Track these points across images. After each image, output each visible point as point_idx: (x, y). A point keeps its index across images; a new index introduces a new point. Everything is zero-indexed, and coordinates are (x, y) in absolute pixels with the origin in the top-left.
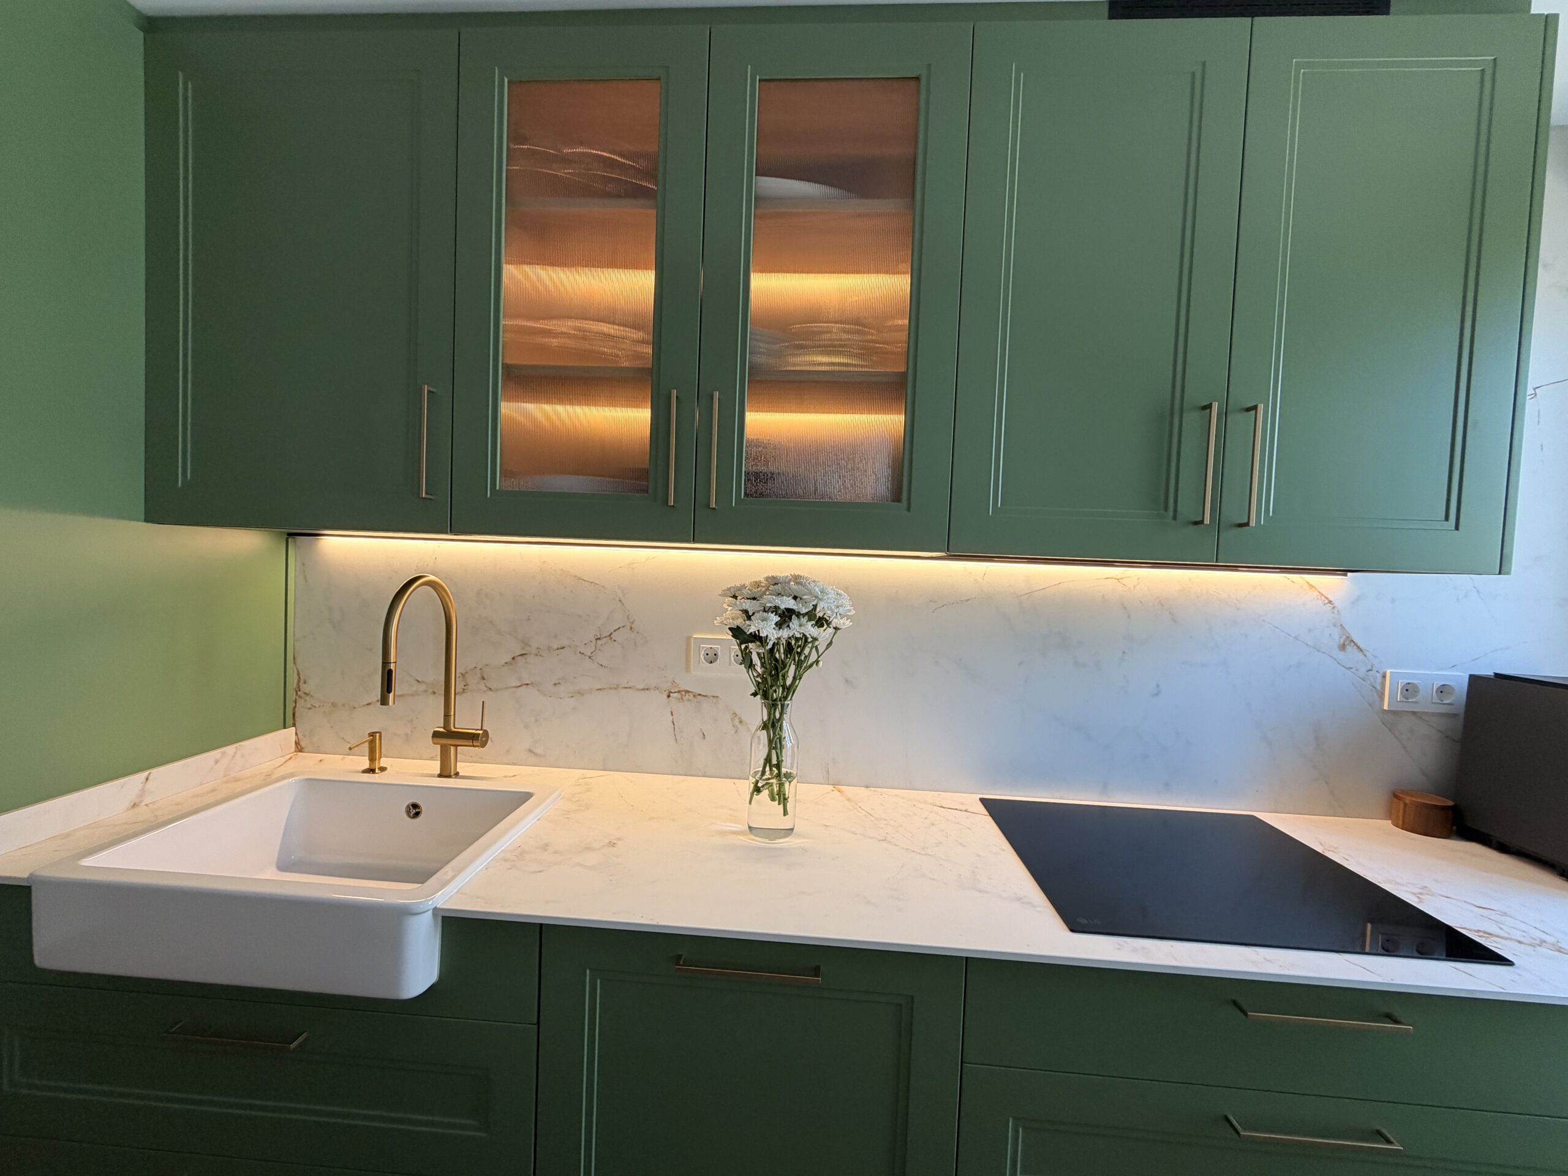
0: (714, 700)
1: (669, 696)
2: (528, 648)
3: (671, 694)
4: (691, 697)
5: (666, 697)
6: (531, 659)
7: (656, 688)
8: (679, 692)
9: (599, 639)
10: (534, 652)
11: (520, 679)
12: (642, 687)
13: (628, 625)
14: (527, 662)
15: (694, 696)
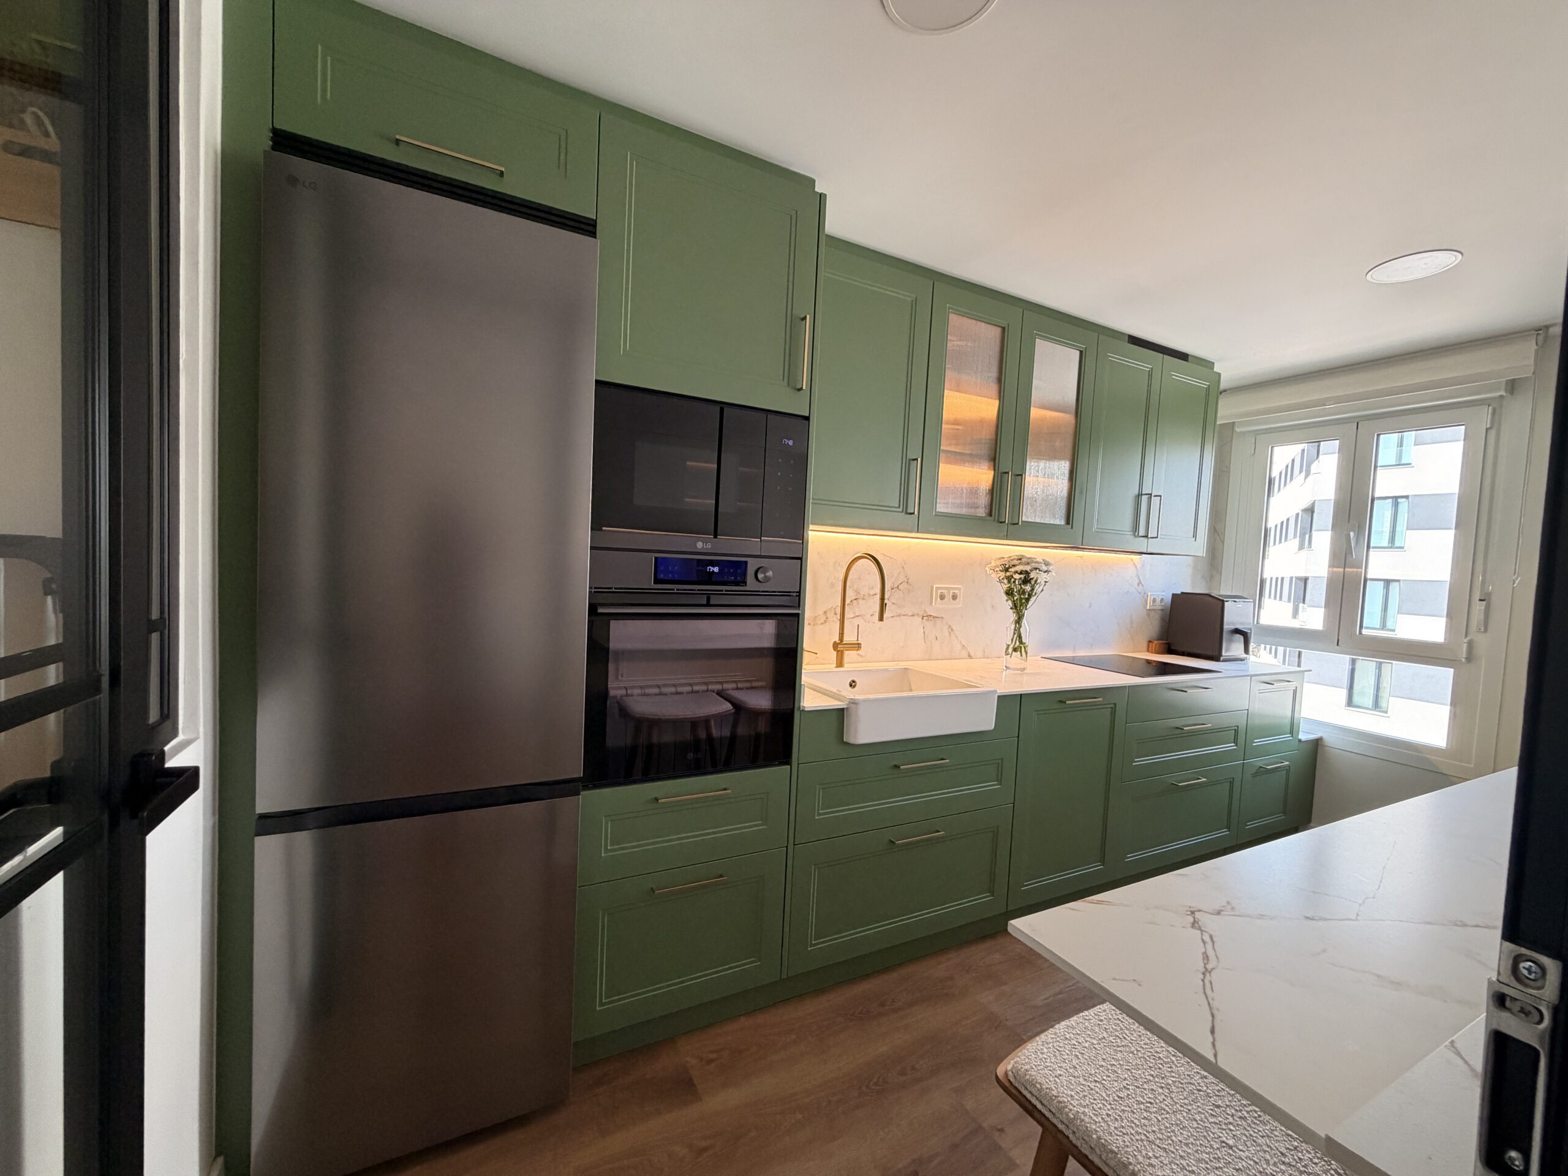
0: (941, 619)
1: (923, 619)
2: (859, 595)
3: (924, 618)
4: (932, 619)
5: (920, 619)
6: (860, 601)
7: (918, 615)
8: (927, 616)
9: (893, 589)
10: (862, 597)
11: (854, 613)
12: (910, 614)
13: (906, 581)
14: (858, 604)
15: (934, 618)
